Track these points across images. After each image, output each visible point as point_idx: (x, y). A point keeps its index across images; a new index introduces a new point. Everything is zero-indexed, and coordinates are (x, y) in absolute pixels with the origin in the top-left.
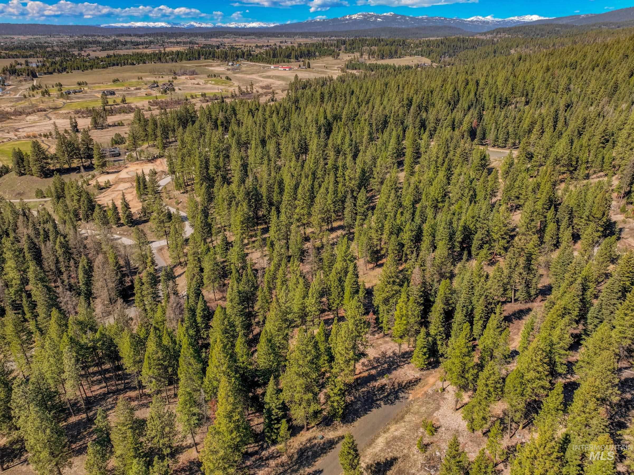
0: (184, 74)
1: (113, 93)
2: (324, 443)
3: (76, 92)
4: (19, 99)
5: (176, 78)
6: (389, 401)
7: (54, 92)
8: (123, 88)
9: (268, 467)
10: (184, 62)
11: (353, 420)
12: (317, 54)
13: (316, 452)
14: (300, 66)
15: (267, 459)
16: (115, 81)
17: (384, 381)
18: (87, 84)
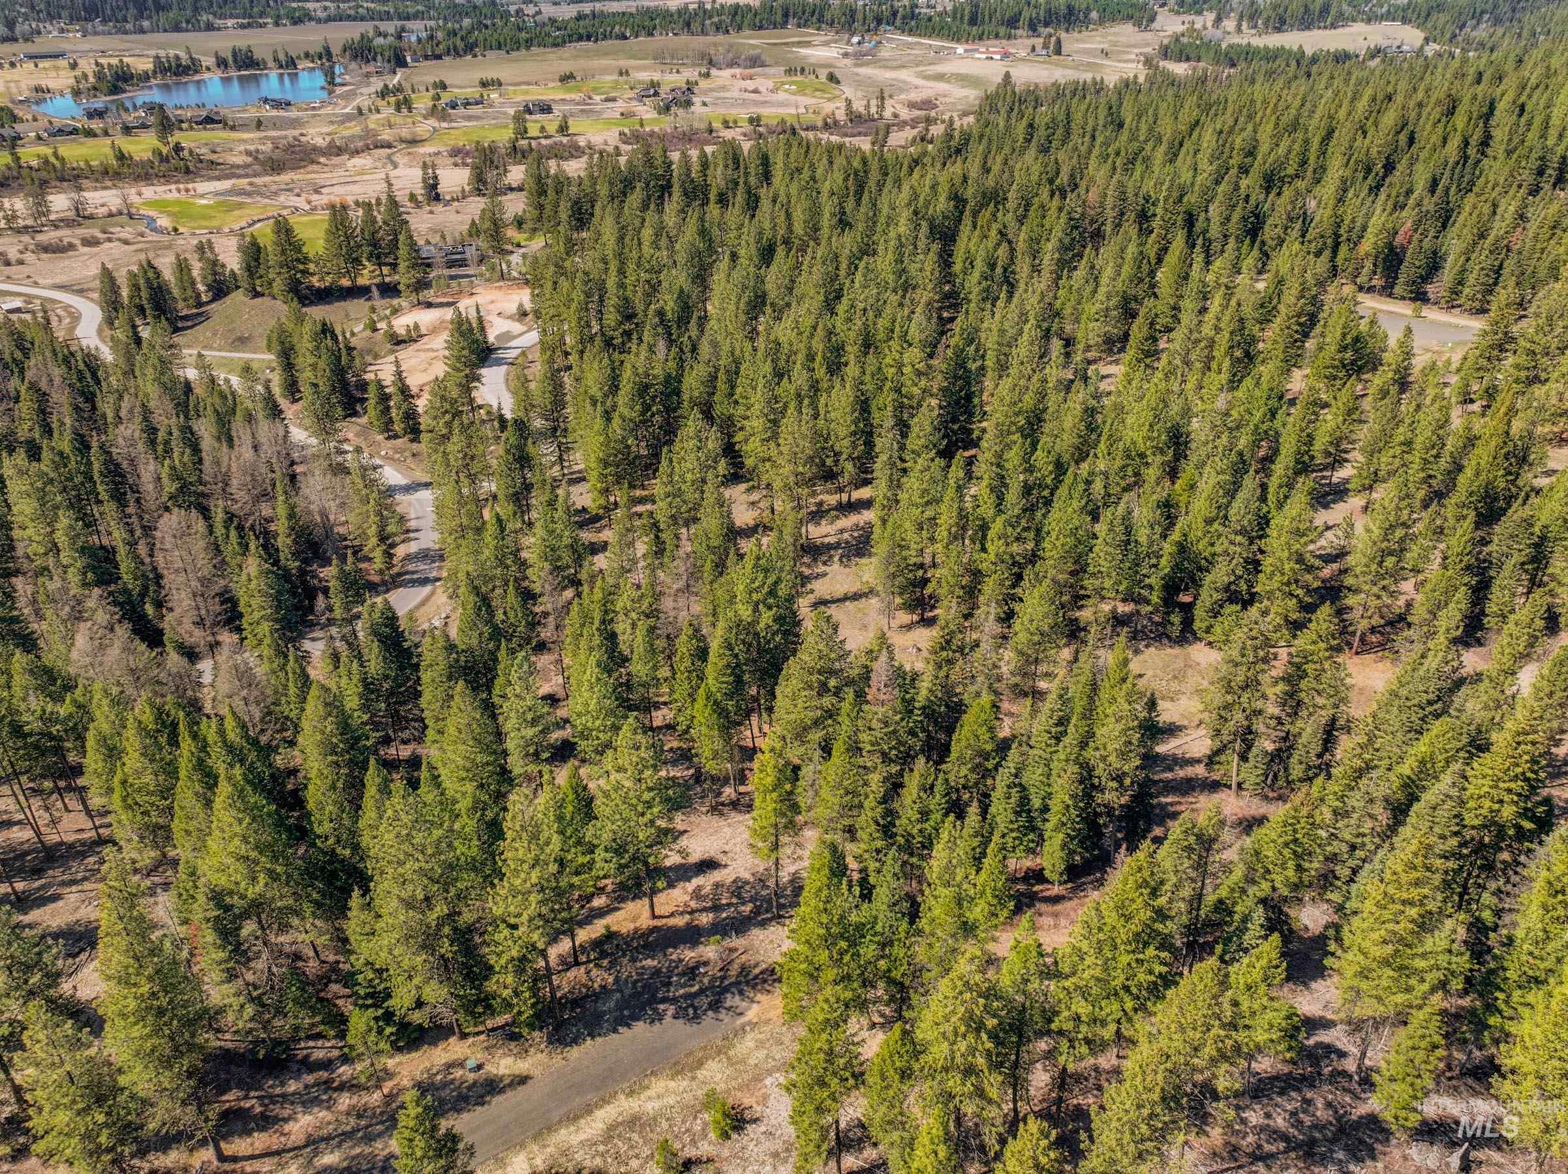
0: (732, 64)
1: (546, 109)
2: (475, 1083)
3: (468, 104)
4: (348, 118)
5: (707, 75)
6: (691, 1011)
7: (422, 102)
8: (576, 96)
9: (328, 1108)
10: (748, 32)
11: (575, 1041)
12: (1094, 15)
13: (442, 1102)
14: (1033, 49)
15: (341, 1088)
16: (566, 78)
17: (710, 951)
18: (500, 84)
